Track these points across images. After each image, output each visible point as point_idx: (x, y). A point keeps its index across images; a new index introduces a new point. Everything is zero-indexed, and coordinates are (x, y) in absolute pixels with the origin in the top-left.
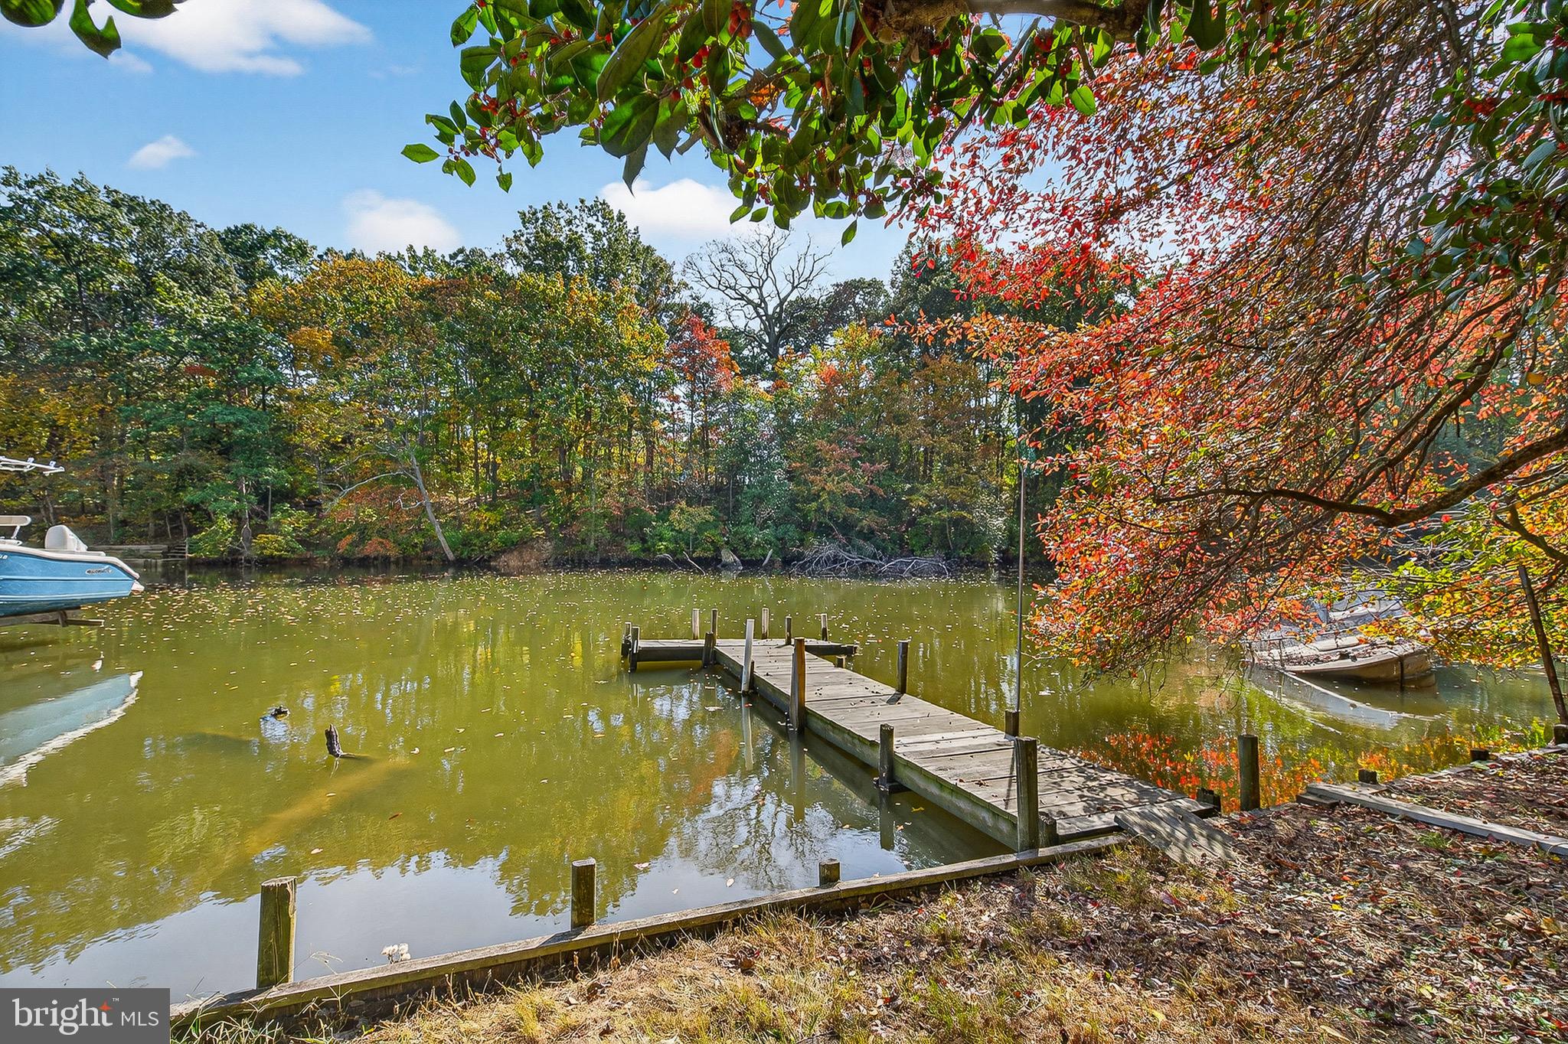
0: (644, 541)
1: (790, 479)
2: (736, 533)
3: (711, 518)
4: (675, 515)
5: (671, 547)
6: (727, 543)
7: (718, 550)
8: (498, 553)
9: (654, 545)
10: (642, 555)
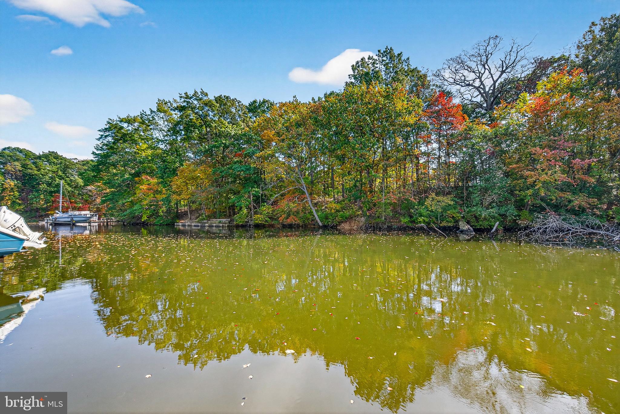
0: (411, 217)
1: (507, 176)
2: (468, 212)
3: (452, 203)
4: (428, 202)
5: (427, 220)
6: (463, 217)
7: (457, 221)
8: (340, 223)
9: (417, 218)
10: (410, 225)
